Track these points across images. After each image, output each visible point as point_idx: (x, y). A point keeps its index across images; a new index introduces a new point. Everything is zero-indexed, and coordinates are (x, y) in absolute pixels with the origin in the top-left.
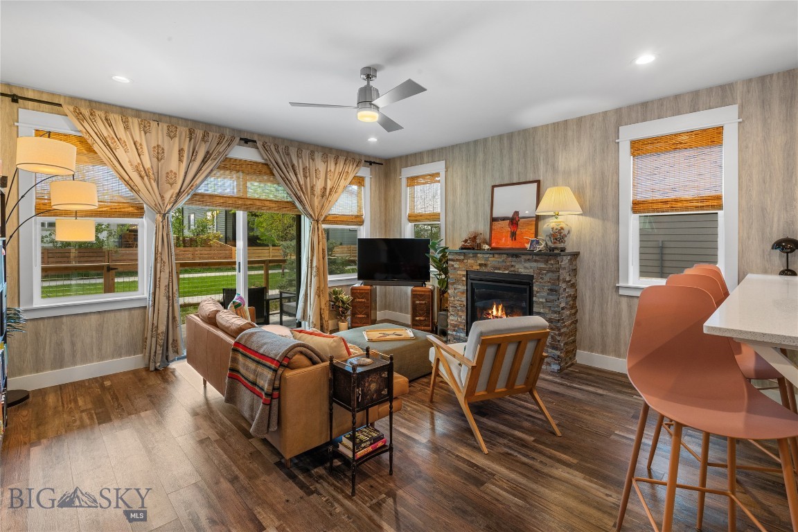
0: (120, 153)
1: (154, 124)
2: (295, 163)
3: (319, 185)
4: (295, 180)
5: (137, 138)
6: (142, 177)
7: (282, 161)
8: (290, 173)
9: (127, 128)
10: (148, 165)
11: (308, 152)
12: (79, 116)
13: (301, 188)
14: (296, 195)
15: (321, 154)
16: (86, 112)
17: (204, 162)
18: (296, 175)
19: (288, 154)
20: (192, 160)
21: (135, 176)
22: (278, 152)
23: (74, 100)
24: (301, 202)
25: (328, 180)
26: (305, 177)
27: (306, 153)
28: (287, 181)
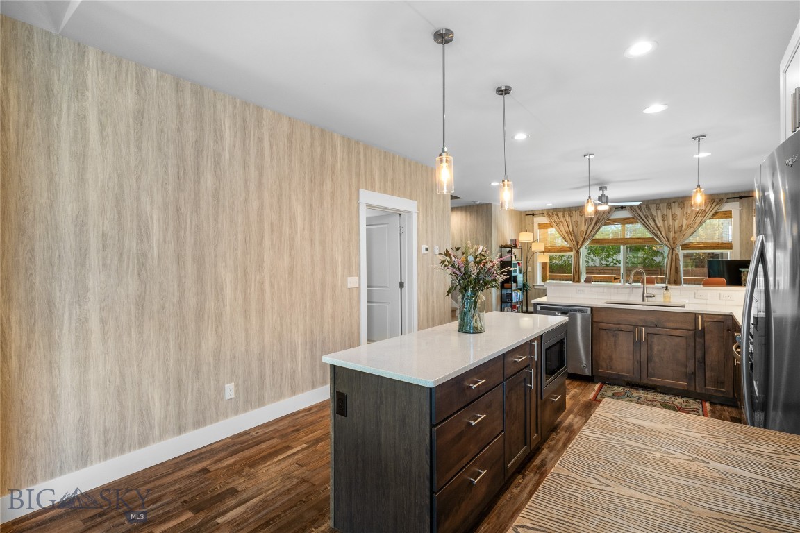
0: (562, 227)
1: (574, 212)
2: (654, 213)
3: (677, 224)
4: (652, 224)
5: (568, 220)
6: (568, 235)
7: (644, 215)
8: (650, 221)
9: (564, 216)
10: (571, 230)
11: (665, 205)
12: (549, 216)
13: (659, 229)
14: (653, 233)
15: (677, 204)
16: (551, 214)
17: (596, 224)
18: (654, 220)
19: (649, 209)
20: (591, 224)
21: (566, 235)
22: (641, 210)
23: (548, 210)
24: (658, 237)
25: (684, 220)
26: (664, 221)
27: (664, 206)
28: (646, 226)
